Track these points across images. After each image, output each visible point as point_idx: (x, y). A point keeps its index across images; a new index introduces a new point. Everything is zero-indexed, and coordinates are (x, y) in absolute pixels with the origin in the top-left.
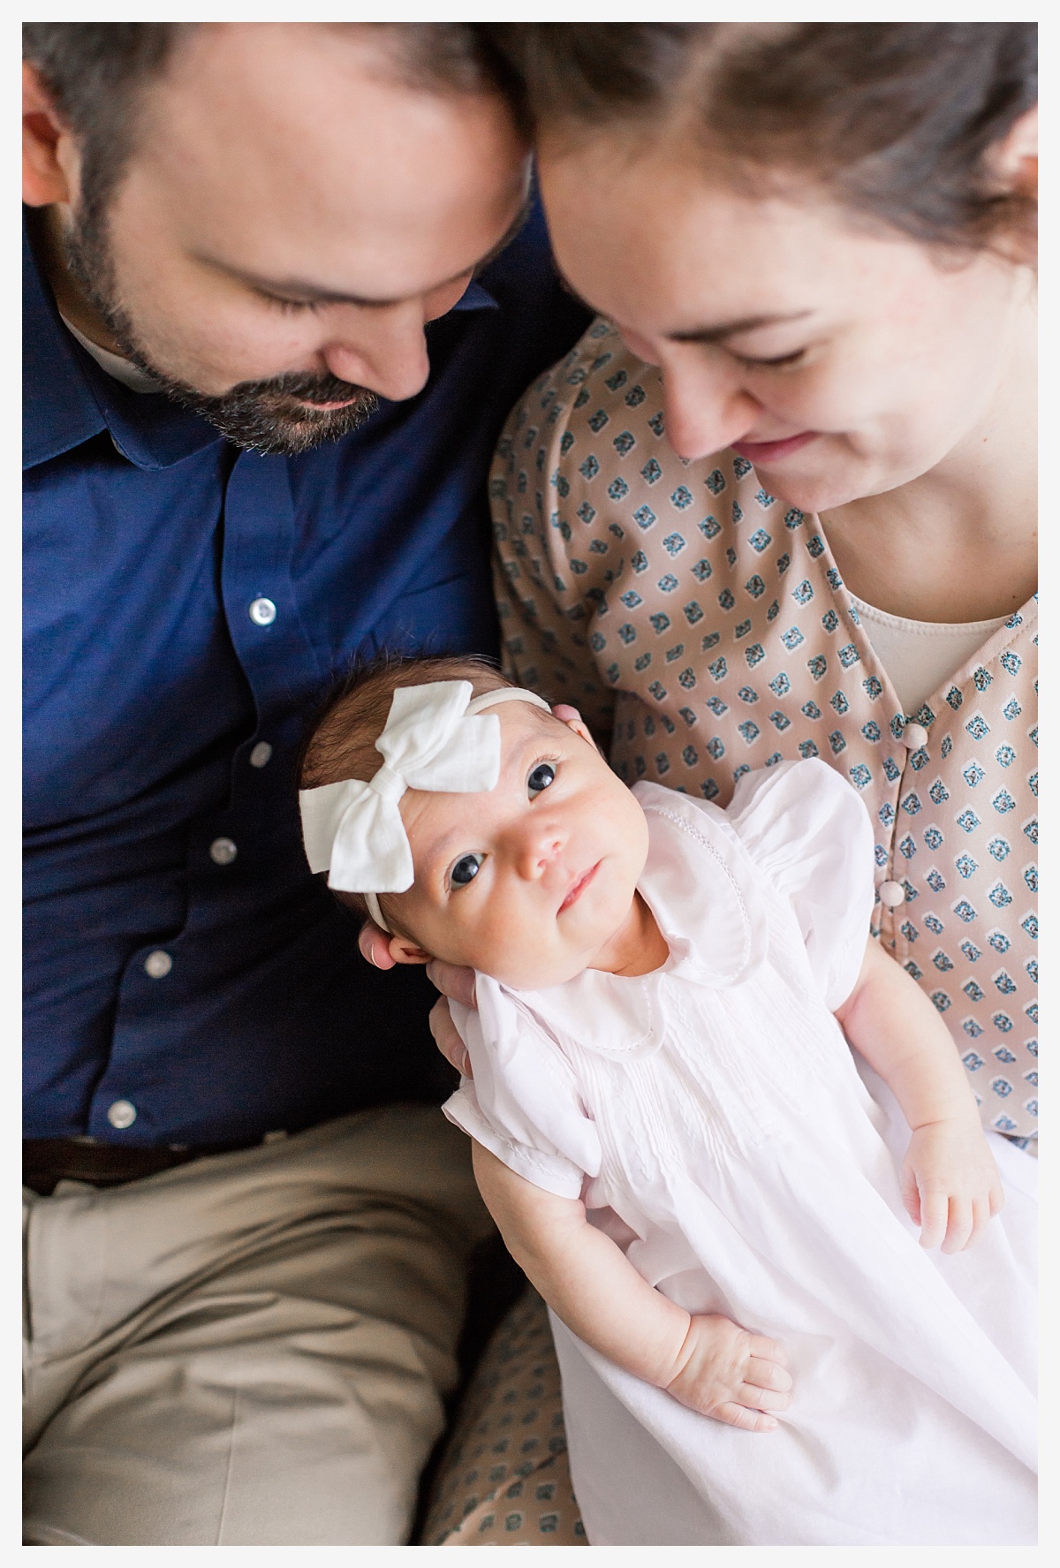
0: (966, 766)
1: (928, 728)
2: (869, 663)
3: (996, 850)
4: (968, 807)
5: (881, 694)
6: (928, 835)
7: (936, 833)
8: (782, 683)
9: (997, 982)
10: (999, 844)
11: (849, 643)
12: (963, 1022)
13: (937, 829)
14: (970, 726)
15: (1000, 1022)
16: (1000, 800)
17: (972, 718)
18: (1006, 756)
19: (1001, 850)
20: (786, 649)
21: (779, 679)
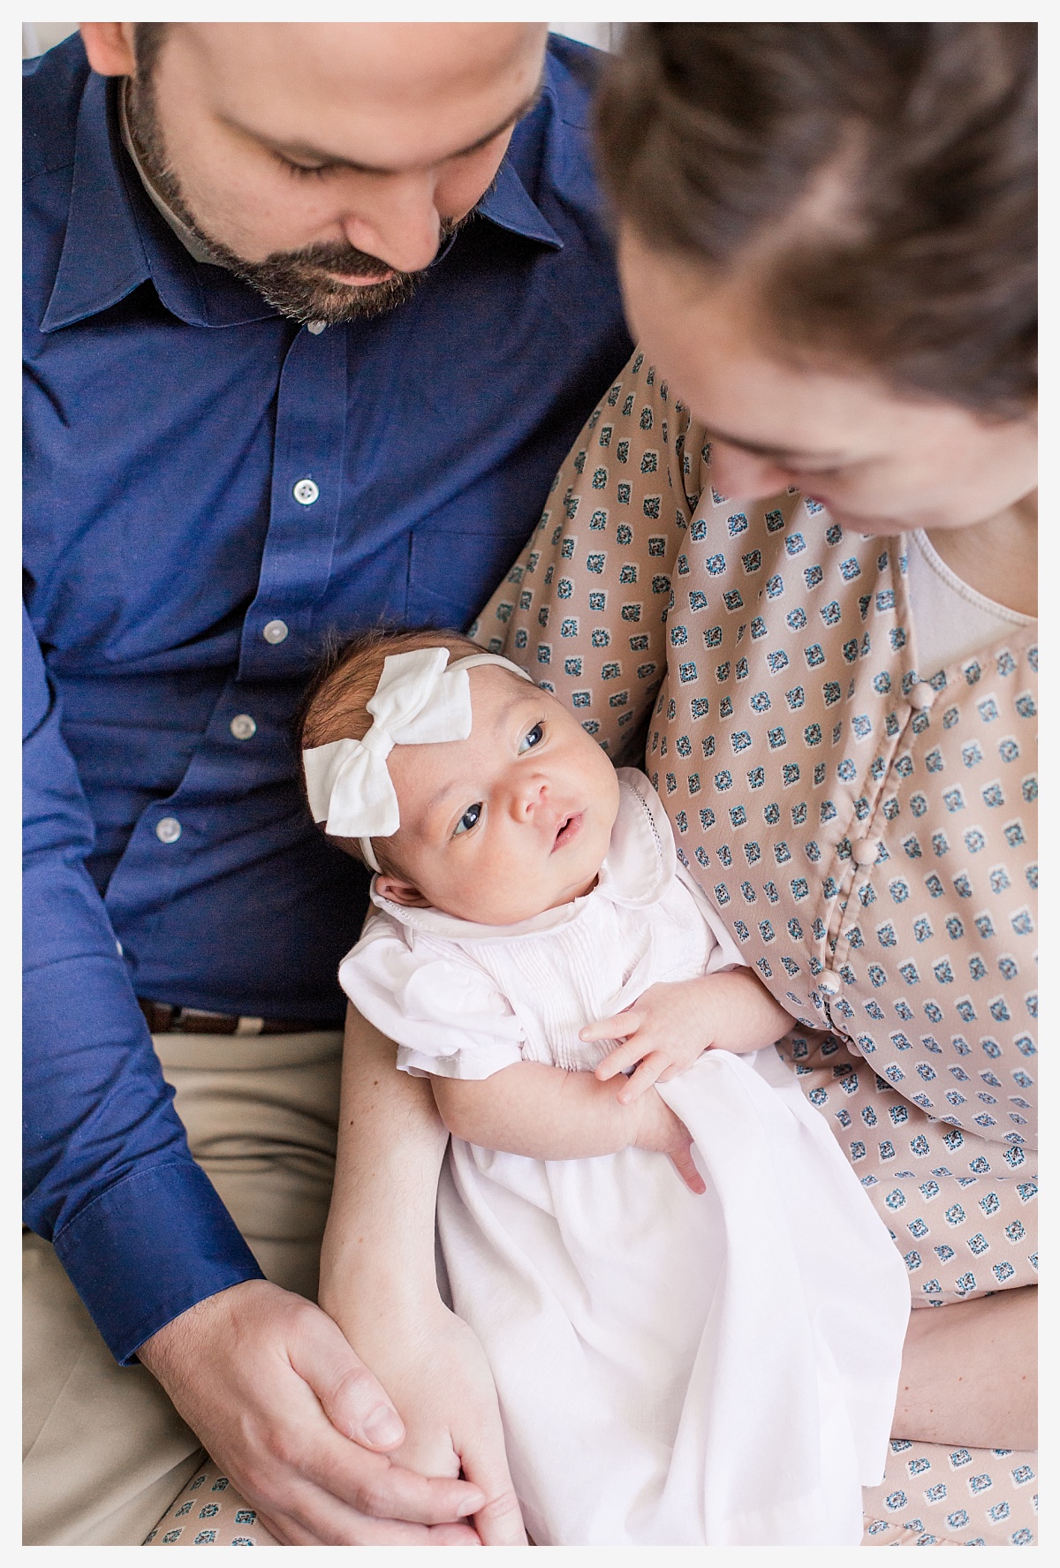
0: (967, 745)
1: (937, 693)
2: (901, 614)
3: (972, 840)
4: (958, 786)
5: (904, 647)
6: (914, 801)
7: (923, 800)
8: (834, 612)
9: (936, 969)
10: (976, 836)
11: (890, 589)
12: (895, 1003)
13: (925, 798)
14: (982, 706)
15: (930, 1011)
16: (991, 792)
17: (986, 698)
18: (1010, 752)
19: (976, 842)
20: (842, 578)
21: (831, 607)
